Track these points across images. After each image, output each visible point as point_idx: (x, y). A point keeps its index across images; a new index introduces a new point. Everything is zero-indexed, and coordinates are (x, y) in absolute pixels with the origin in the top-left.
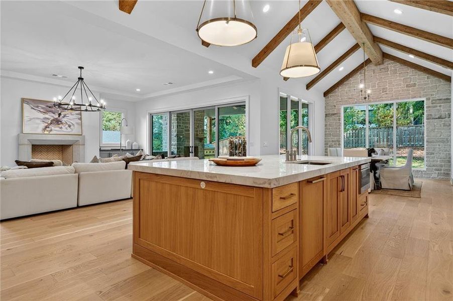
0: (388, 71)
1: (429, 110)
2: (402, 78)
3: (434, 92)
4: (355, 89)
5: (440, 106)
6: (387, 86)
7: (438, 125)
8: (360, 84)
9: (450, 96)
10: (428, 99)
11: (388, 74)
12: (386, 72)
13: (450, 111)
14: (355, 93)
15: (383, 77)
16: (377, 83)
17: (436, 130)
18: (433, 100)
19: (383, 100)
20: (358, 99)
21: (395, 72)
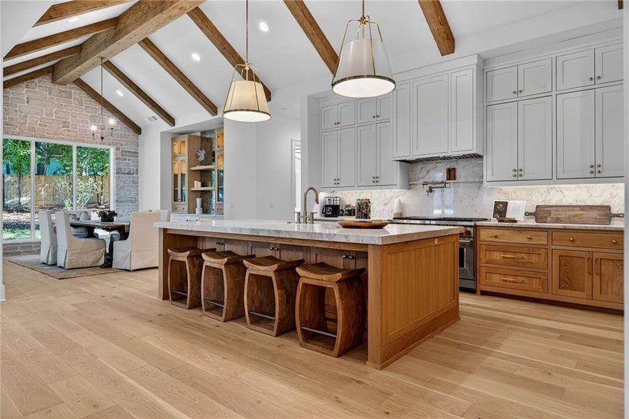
0: (71, 98)
1: (119, 163)
2: (90, 115)
3: (124, 141)
4: (16, 111)
5: (129, 160)
6: (70, 120)
7: (128, 182)
8: (26, 104)
9: (138, 150)
10: (118, 149)
11: (71, 103)
12: (67, 98)
13: (137, 166)
14: (18, 117)
15: (64, 104)
16: (54, 110)
17: (126, 188)
18: (122, 152)
19: (63, 139)
20: (23, 128)
21: (80, 103)
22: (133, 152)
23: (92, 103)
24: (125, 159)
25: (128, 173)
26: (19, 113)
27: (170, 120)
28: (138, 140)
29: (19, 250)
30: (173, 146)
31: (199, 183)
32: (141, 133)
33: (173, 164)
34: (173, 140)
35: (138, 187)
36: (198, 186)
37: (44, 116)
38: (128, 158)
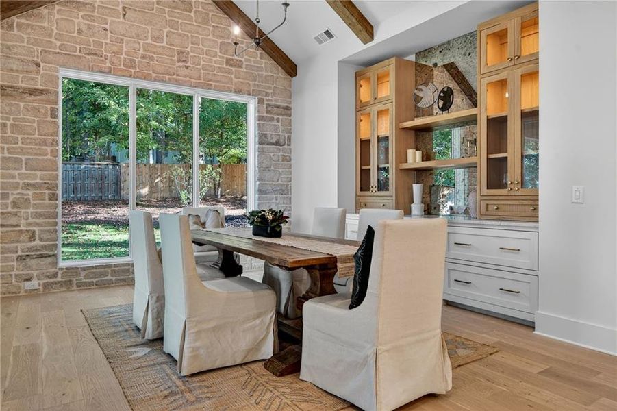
1: (263, 125)
2: (219, 41)
3: (270, 88)
4: (106, 30)
5: (278, 120)
6: (188, 49)
7: (275, 158)
8: (121, 19)
9: (290, 103)
10: (261, 101)
11: (191, 19)
12: (185, 10)
13: (290, 131)
14: (108, 41)
15: (180, 21)
16: (165, 31)
17: (272, 168)
18: (268, 105)
19: (178, 82)
20: (116, 61)
21: (205, 21)
22: (283, 108)
23: (224, 21)
24: (272, 119)
25: (277, 143)
26: (109, 34)
27: (365, 27)
28: (290, 86)
29: (109, 277)
30: (357, 86)
31: (418, 154)
32: (296, 74)
33: (358, 121)
34: (358, 76)
35: (290, 167)
36: (414, 158)
37: (149, 41)
38: (275, 117)
